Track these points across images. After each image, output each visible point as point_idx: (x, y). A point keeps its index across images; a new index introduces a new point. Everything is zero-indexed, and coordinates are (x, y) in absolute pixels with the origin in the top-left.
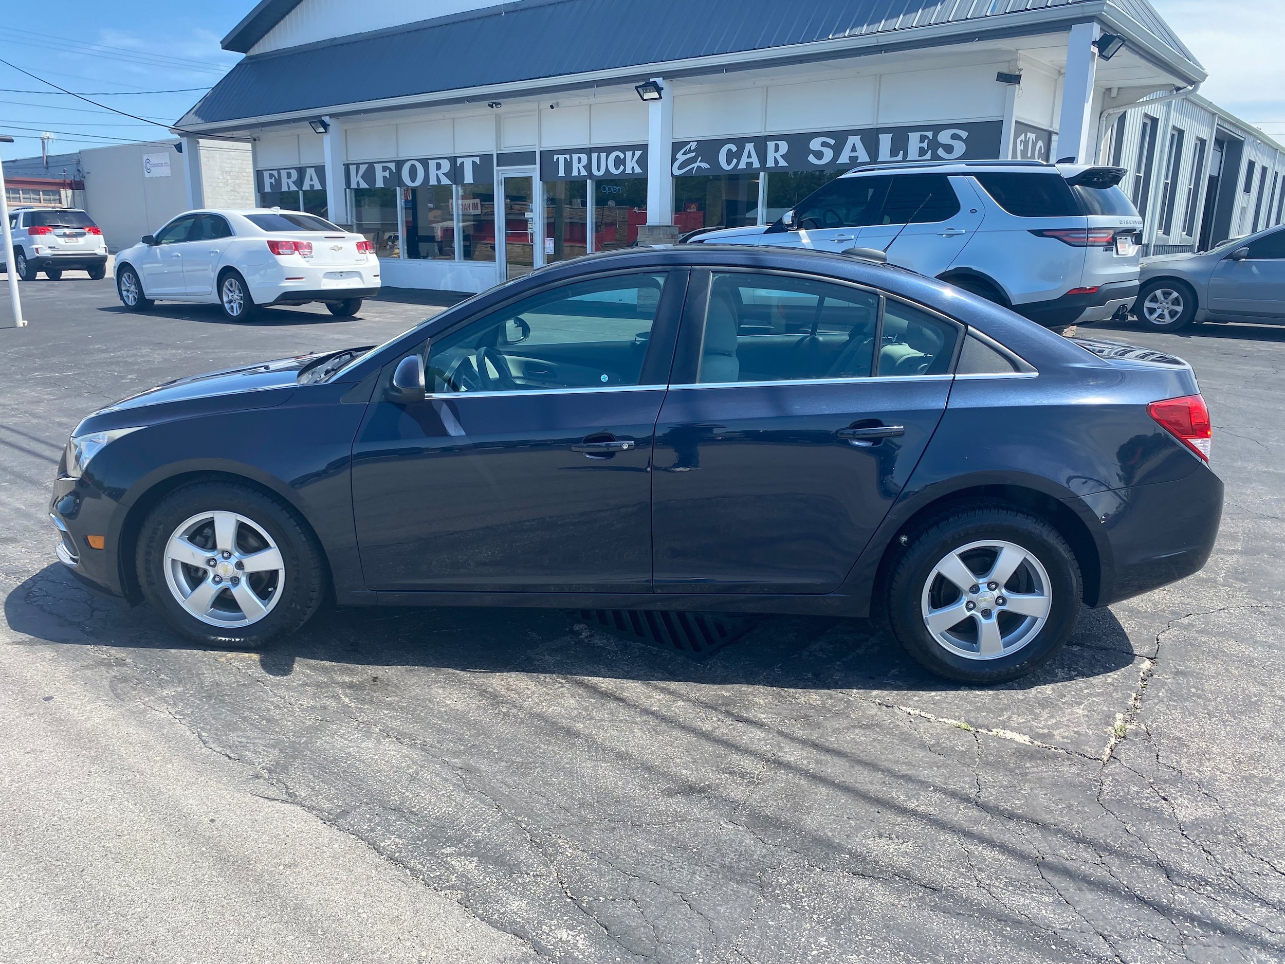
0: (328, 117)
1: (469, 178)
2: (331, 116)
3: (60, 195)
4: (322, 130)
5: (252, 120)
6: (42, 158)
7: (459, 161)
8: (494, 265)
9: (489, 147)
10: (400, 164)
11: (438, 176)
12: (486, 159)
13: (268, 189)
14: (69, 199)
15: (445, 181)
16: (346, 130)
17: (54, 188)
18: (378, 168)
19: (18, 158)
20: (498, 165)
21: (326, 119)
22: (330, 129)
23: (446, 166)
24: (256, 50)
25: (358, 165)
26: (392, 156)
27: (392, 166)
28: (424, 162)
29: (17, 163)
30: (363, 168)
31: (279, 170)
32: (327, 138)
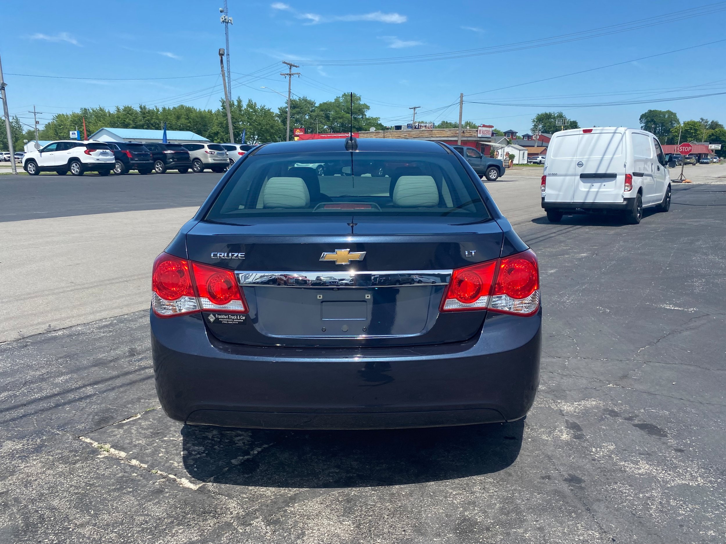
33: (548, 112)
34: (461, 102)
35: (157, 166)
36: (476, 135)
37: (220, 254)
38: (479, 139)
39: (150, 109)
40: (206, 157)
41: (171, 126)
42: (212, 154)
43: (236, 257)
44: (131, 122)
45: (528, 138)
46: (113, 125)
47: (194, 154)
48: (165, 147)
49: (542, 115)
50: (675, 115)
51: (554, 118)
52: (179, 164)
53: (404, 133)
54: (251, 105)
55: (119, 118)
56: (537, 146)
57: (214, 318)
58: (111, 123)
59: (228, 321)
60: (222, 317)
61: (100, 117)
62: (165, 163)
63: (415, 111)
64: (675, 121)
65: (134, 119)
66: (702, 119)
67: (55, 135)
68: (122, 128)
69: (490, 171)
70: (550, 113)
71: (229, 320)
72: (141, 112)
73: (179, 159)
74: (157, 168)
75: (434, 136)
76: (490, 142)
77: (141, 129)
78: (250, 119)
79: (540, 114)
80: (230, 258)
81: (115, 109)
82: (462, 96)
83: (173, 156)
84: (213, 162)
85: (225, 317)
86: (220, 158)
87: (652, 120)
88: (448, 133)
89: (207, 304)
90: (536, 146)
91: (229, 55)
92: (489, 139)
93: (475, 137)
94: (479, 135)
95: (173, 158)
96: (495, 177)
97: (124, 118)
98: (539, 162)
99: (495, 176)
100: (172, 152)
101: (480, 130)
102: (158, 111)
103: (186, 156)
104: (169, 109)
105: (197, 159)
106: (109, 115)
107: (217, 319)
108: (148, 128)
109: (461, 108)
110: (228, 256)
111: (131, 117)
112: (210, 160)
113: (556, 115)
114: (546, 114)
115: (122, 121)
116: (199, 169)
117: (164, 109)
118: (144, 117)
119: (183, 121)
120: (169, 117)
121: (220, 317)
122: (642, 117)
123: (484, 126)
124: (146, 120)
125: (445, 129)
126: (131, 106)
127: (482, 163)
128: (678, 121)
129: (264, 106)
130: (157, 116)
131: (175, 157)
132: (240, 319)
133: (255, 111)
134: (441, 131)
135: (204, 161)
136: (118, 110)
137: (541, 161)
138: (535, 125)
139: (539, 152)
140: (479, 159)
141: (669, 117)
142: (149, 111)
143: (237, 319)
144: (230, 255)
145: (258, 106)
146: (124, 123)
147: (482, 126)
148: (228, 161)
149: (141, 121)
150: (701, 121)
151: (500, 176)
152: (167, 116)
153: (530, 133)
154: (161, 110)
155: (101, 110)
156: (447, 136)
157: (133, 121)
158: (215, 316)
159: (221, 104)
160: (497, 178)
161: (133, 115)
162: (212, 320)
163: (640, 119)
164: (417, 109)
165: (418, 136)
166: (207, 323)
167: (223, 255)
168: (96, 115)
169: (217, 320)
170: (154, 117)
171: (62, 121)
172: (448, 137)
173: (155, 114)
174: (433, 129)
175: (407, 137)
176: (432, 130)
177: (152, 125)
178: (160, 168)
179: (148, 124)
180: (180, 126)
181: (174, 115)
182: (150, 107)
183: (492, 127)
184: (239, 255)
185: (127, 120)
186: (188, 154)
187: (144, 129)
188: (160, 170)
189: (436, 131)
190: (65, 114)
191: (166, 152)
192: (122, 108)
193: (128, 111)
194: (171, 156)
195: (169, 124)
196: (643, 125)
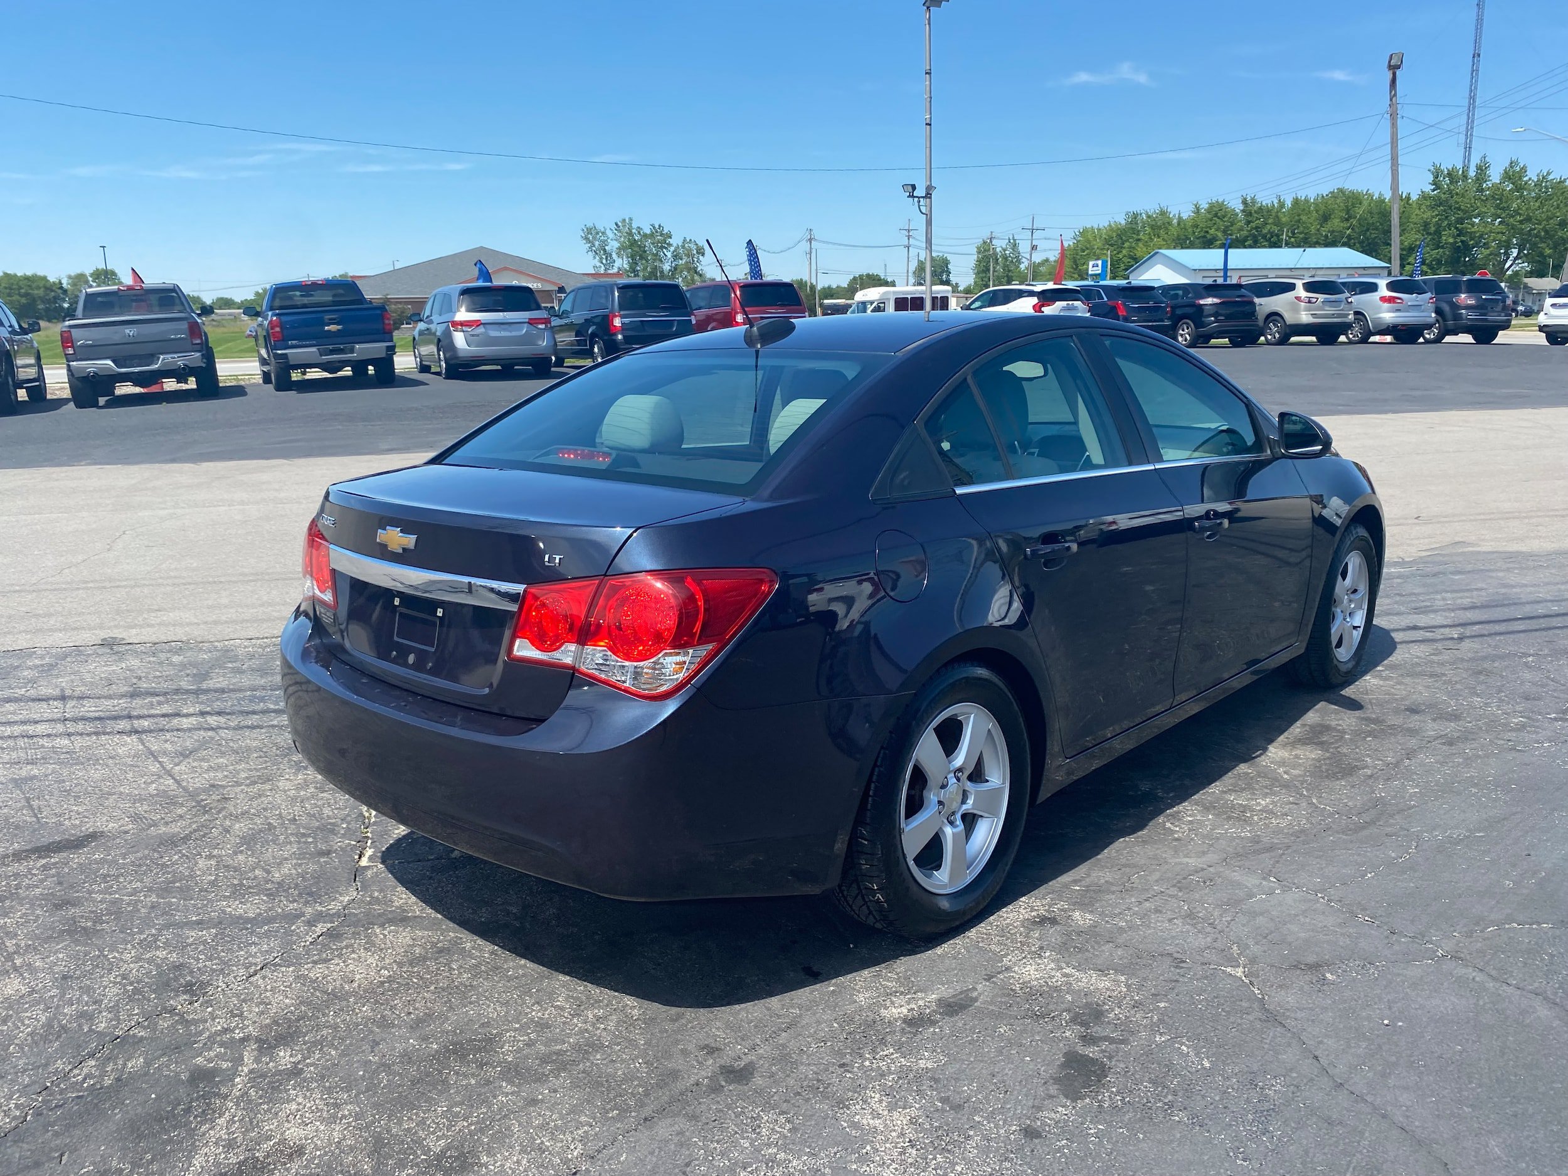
35: (1181, 332)
39: (1264, 204)
40: (1296, 310)
41: (1306, 239)
42: (1310, 302)
44: (1220, 234)
46: (1183, 243)
47: (1266, 304)
48: (1204, 292)
52: (1229, 326)
54: (1514, 175)
55: (1197, 226)
58: (1179, 239)
61: (1160, 228)
62: (1199, 324)
65: (1227, 227)
67: (1073, 268)
68: (1200, 248)
72: (1243, 211)
73: (1229, 317)
74: (1182, 335)
77: (1239, 248)
78: (1503, 209)
81: (1192, 207)
83: (1217, 310)
84: (1311, 320)
86: (1329, 310)
91: (1479, 55)
95: (1215, 315)
97: (1207, 227)
100: (1216, 300)
102: (1282, 205)
103: (1247, 308)
104: (1307, 201)
105: (1274, 316)
106: (1179, 224)
108: (1255, 244)
111: (1221, 223)
112: (1305, 318)
115: (1202, 234)
116: (1277, 336)
117: (1296, 202)
118: (1248, 223)
119: (1336, 223)
120: (1304, 218)
124: (1252, 229)
126: (1224, 201)
129: (1548, 174)
130: (1277, 216)
131: (1221, 312)
133: (1519, 188)
135: (1290, 318)
136: (1197, 210)
142: (1260, 208)
145: (1532, 175)
146: (1204, 237)
148: (1351, 317)
149: (1241, 229)
152: (1299, 215)
154: (1289, 203)
155: (1163, 213)
157: (1224, 232)
159: (1431, 178)
161: (1225, 219)
168: (1153, 223)
170: (1270, 221)
171: (1089, 241)
173: (1274, 214)
177: (1264, 237)
178: (1187, 336)
179: (1254, 236)
180: (1326, 236)
181: (1317, 211)
182: (1266, 198)
185: (1212, 231)
186: (1253, 304)
187: (1245, 247)
188: (1186, 340)
190: (1096, 226)
191: (1202, 302)
192: (1204, 206)
193: (1217, 212)
194: (1212, 310)
195: (1301, 233)
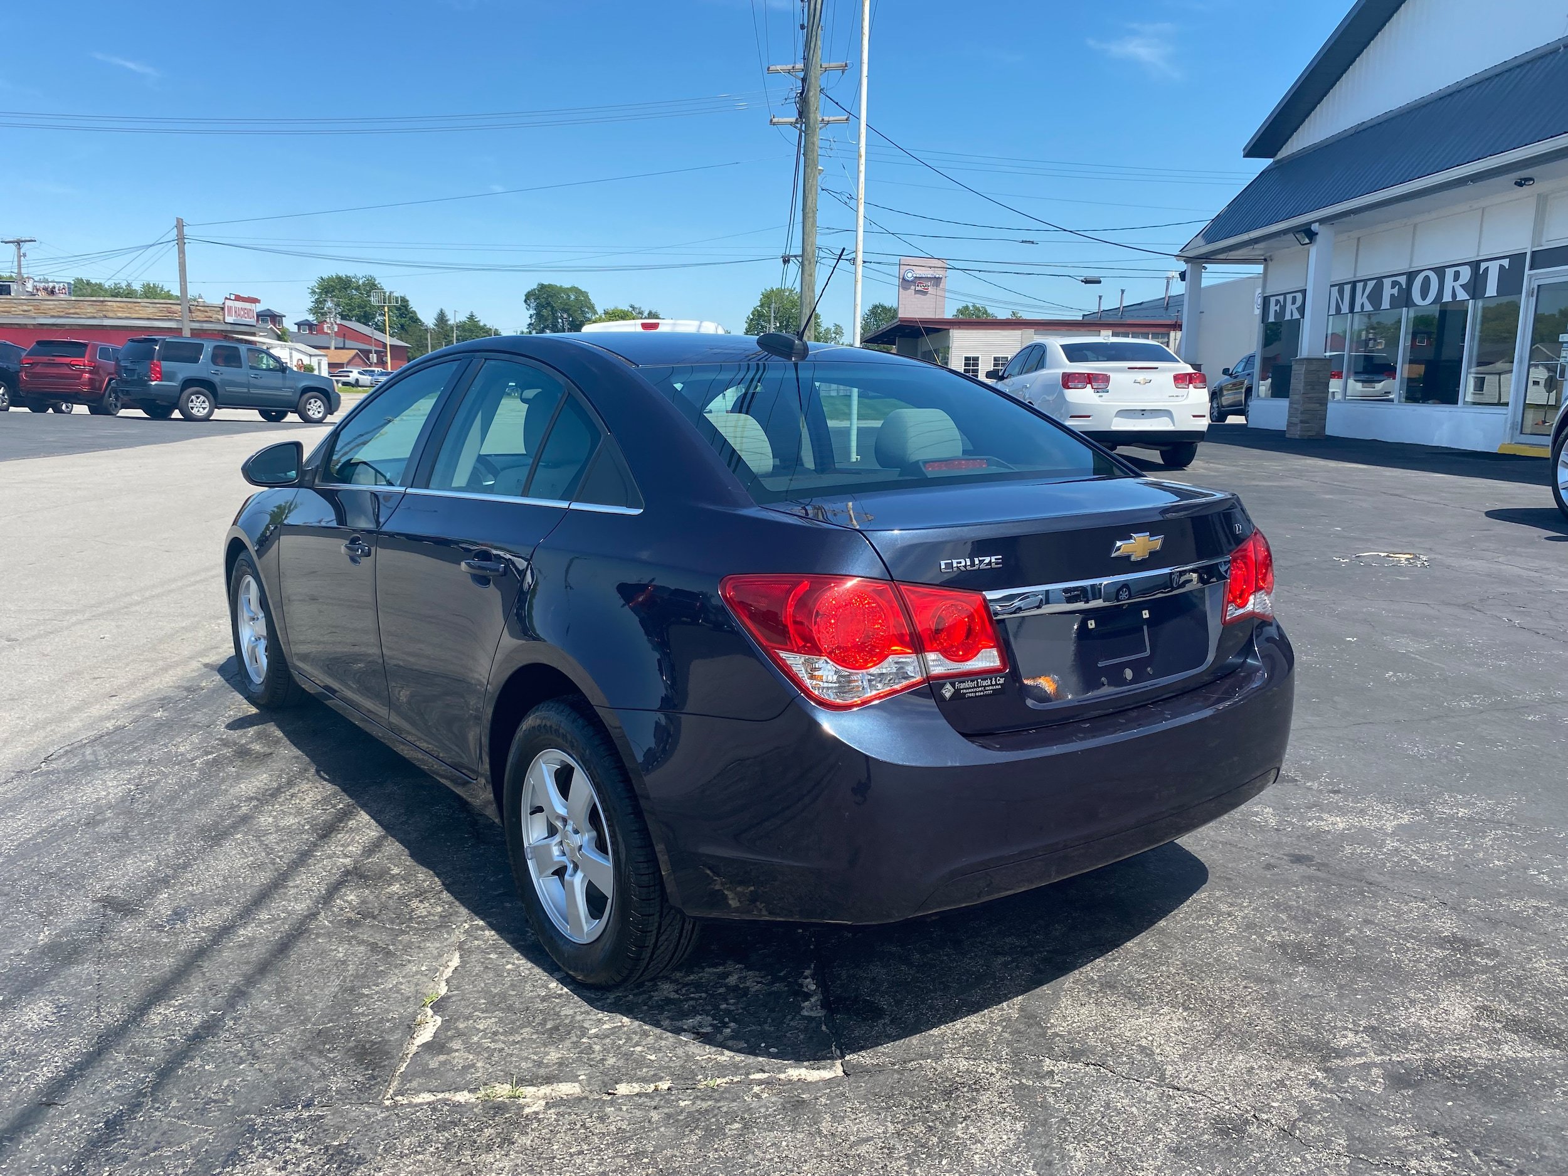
0: (1317, 224)
1: (1491, 290)
2: (1322, 221)
3: (1169, 339)
4: (1307, 241)
5: (1245, 237)
6: (1164, 298)
7: (1483, 266)
8: (1505, 412)
9: (1521, 242)
10: (1411, 276)
11: (1455, 289)
12: (1517, 259)
13: (1271, 319)
14: (1177, 342)
15: (1462, 295)
16: (1359, 239)
17: (1163, 330)
18: (1387, 283)
19: (1144, 300)
20: (1532, 268)
21: (1315, 227)
22: (1319, 238)
23: (1466, 273)
24: (1285, 152)
25: (1365, 281)
26: (1404, 267)
27: (1403, 280)
28: (1440, 271)
29: (1143, 306)
30: (1371, 284)
31: (1285, 294)
32: (1313, 250)
33: (342, 274)
34: (181, 240)
36: (221, 318)
37: (958, 563)
38: (229, 328)
43: (987, 564)
45: (311, 330)
49: (330, 279)
50: (585, 294)
51: (358, 288)
53: (22, 304)
56: (336, 348)
57: (953, 690)
59: (976, 692)
60: (966, 685)
63: (19, 249)
64: (588, 308)
66: (632, 307)
69: (307, 402)
70: (347, 276)
71: (978, 689)
75: (110, 314)
76: (254, 334)
79: (325, 276)
80: (976, 567)
82: (180, 225)
85: (971, 684)
87: (548, 304)
88: (150, 310)
89: (937, 663)
90: (333, 348)
92: (253, 330)
93: (218, 321)
94: (229, 319)
96: (320, 415)
98: (353, 382)
99: (319, 412)
101: (230, 308)
107: (957, 692)
109: (182, 252)
110: (973, 564)
113: (361, 282)
114: (339, 278)
121: (962, 686)
122: (528, 296)
123: (238, 298)
125: (139, 300)
127: (288, 383)
128: (593, 308)
132: (996, 684)
134: (130, 305)
137: (357, 380)
138: (317, 301)
139: (345, 361)
140: (280, 374)
141: (576, 299)
143: (992, 685)
144: (977, 562)
147: (233, 297)
150: (630, 309)
151: (331, 414)
153: (311, 318)
156: (146, 316)
158: (953, 686)
160: (324, 417)
162: (948, 695)
163: (525, 301)
164: (25, 247)
165: (62, 314)
166: (940, 700)
167: (963, 564)
169: (957, 694)
172: (148, 319)
174: (107, 299)
175: (32, 314)
176: (102, 301)
183: (255, 301)
184: (993, 560)
189: (114, 304)
196: (532, 312)
